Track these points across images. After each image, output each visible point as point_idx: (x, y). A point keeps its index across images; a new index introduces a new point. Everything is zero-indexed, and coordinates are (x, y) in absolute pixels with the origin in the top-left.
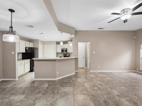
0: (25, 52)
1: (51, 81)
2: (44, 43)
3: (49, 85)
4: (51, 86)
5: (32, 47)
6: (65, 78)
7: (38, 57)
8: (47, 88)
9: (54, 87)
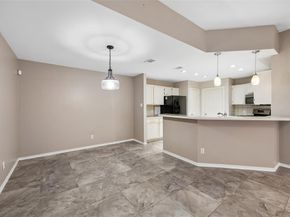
0: (163, 103)
1: (188, 164)
2: (201, 86)
3: (175, 170)
4: (175, 174)
5: (178, 94)
6: (224, 171)
7: (185, 114)
8: (168, 173)
9: (180, 177)
